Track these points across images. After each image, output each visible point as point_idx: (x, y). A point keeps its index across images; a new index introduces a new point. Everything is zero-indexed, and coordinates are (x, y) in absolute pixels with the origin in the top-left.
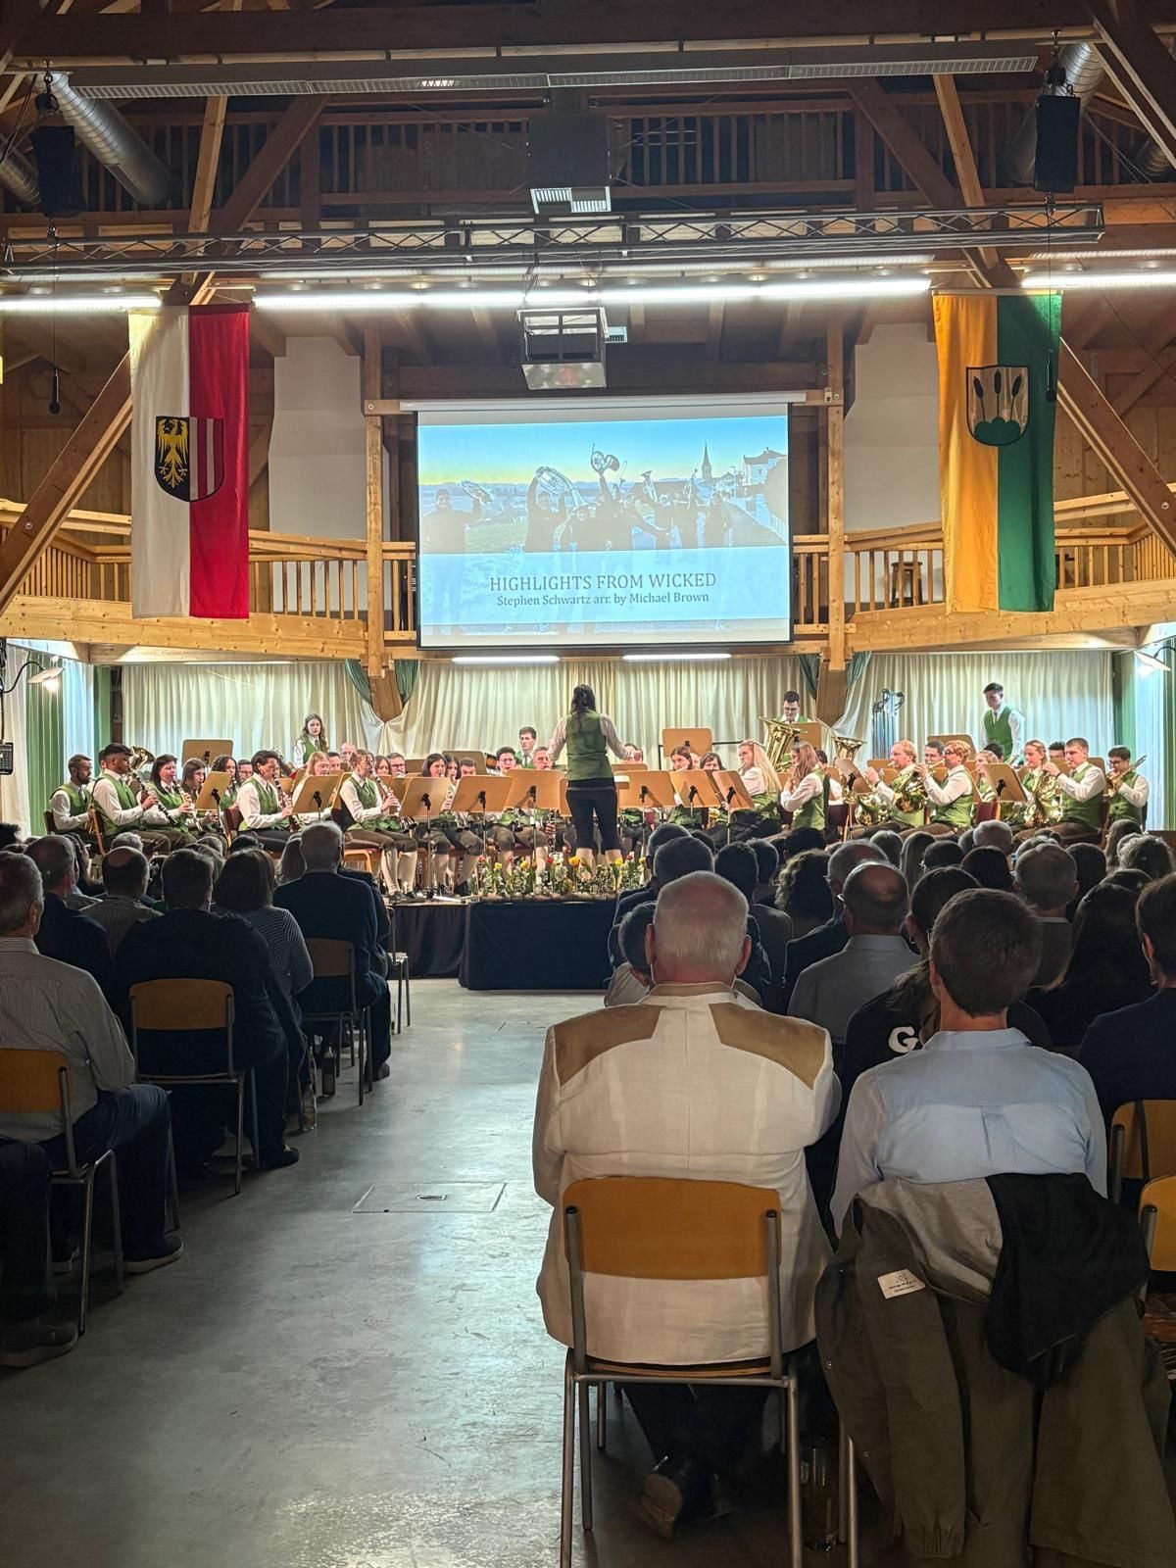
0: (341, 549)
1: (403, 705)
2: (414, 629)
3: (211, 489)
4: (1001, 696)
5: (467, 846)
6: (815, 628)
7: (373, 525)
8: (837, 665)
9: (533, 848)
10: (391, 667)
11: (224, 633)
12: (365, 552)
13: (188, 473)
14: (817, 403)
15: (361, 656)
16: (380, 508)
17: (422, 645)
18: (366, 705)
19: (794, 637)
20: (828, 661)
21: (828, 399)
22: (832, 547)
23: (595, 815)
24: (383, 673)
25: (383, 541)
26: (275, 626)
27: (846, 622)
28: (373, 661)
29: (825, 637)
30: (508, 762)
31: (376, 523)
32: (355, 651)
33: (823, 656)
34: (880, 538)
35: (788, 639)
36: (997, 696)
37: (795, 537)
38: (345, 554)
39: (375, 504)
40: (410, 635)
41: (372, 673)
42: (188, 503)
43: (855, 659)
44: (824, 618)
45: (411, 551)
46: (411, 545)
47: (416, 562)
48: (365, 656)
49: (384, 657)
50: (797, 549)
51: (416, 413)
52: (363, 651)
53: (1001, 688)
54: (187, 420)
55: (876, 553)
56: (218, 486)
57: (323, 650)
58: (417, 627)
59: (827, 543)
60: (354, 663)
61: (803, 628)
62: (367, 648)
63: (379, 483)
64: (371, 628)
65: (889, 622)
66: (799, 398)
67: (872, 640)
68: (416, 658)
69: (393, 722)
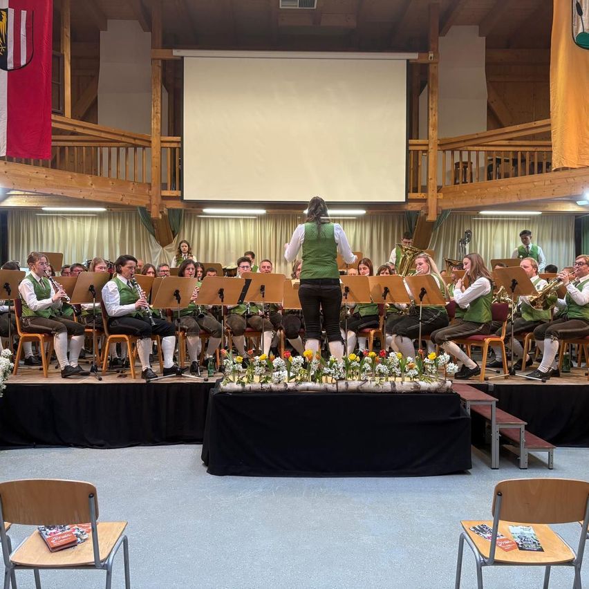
0: (135, 139)
1: (174, 237)
2: (180, 190)
3: (23, 62)
4: (531, 237)
5: (212, 331)
6: (419, 195)
7: (155, 127)
8: (432, 217)
9: (261, 332)
10: (166, 212)
11: (54, 183)
12: (150, 142)
13: (6, 49)
14: (424, 61)
15: (147, 205)
16: (159, 115)
17: (185, 199)
18: (152, 237)
19: (408, 200)
20: (427, 215)
21: (431, 57)
22: (430, 147)
23: (321, 309)
24: (160, 216)
25: (161, 136)
26: (90, 182)
27: (438, 192)
28: (154, 208)
29: (425, 200)
30: (246, 269)
31: (157, 125)
32: (144, 202)
33: (423, 212)
34: (461, 141)
35: (404, 201)
36: (529, 237)
37: (410, 141)
38: (138, 142)
39: (157, 113)
40: (176, 193)
41: (153, 216)
42: (6, 72)
43: (442, 214)
44: (425, 189)
45: (178, 142)
46: (178, 139)
47: (181, 149)
48: (150, 205)
49: (161, 206)
50: (411, 148)
51: (183, 57)
52: (148, 202)
53: (530, 233)
54: (6, 10)
55: (455, 152)
56: (29, 60)
57: (122, 200)
58: (181, 188)
59: (427, 145)
60: (143, 209)
61: (412, 195)
62: (150, 200)
63: (160, 100)
64: (153, 189)
65: (465, 192)
66: (414, 56)
67: (455, 202)
68: (181, 207)
69: (168, 247)
